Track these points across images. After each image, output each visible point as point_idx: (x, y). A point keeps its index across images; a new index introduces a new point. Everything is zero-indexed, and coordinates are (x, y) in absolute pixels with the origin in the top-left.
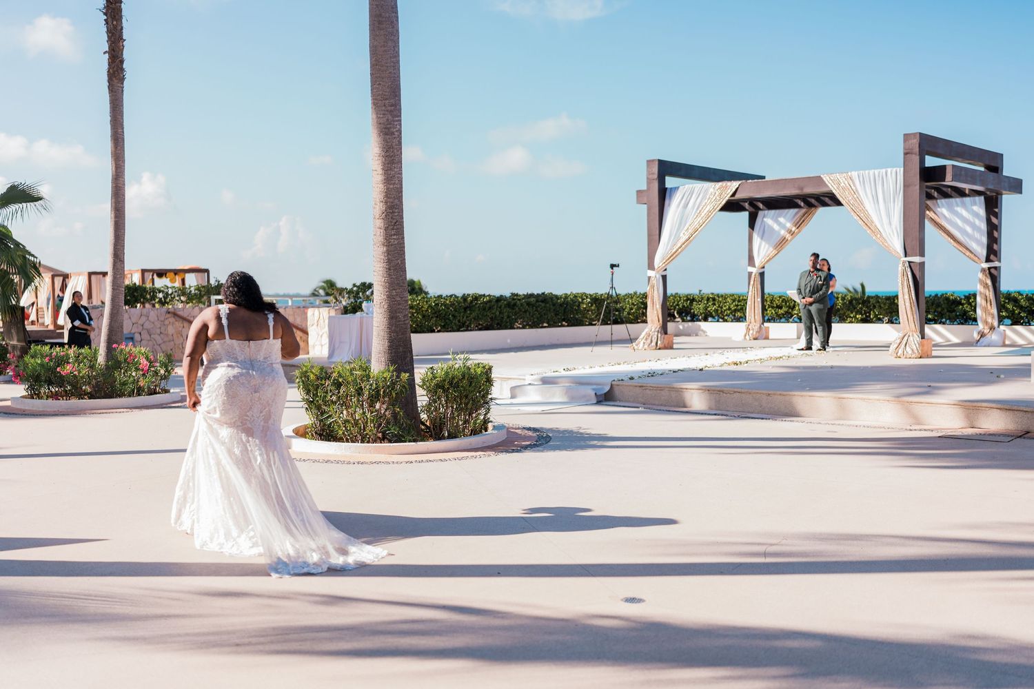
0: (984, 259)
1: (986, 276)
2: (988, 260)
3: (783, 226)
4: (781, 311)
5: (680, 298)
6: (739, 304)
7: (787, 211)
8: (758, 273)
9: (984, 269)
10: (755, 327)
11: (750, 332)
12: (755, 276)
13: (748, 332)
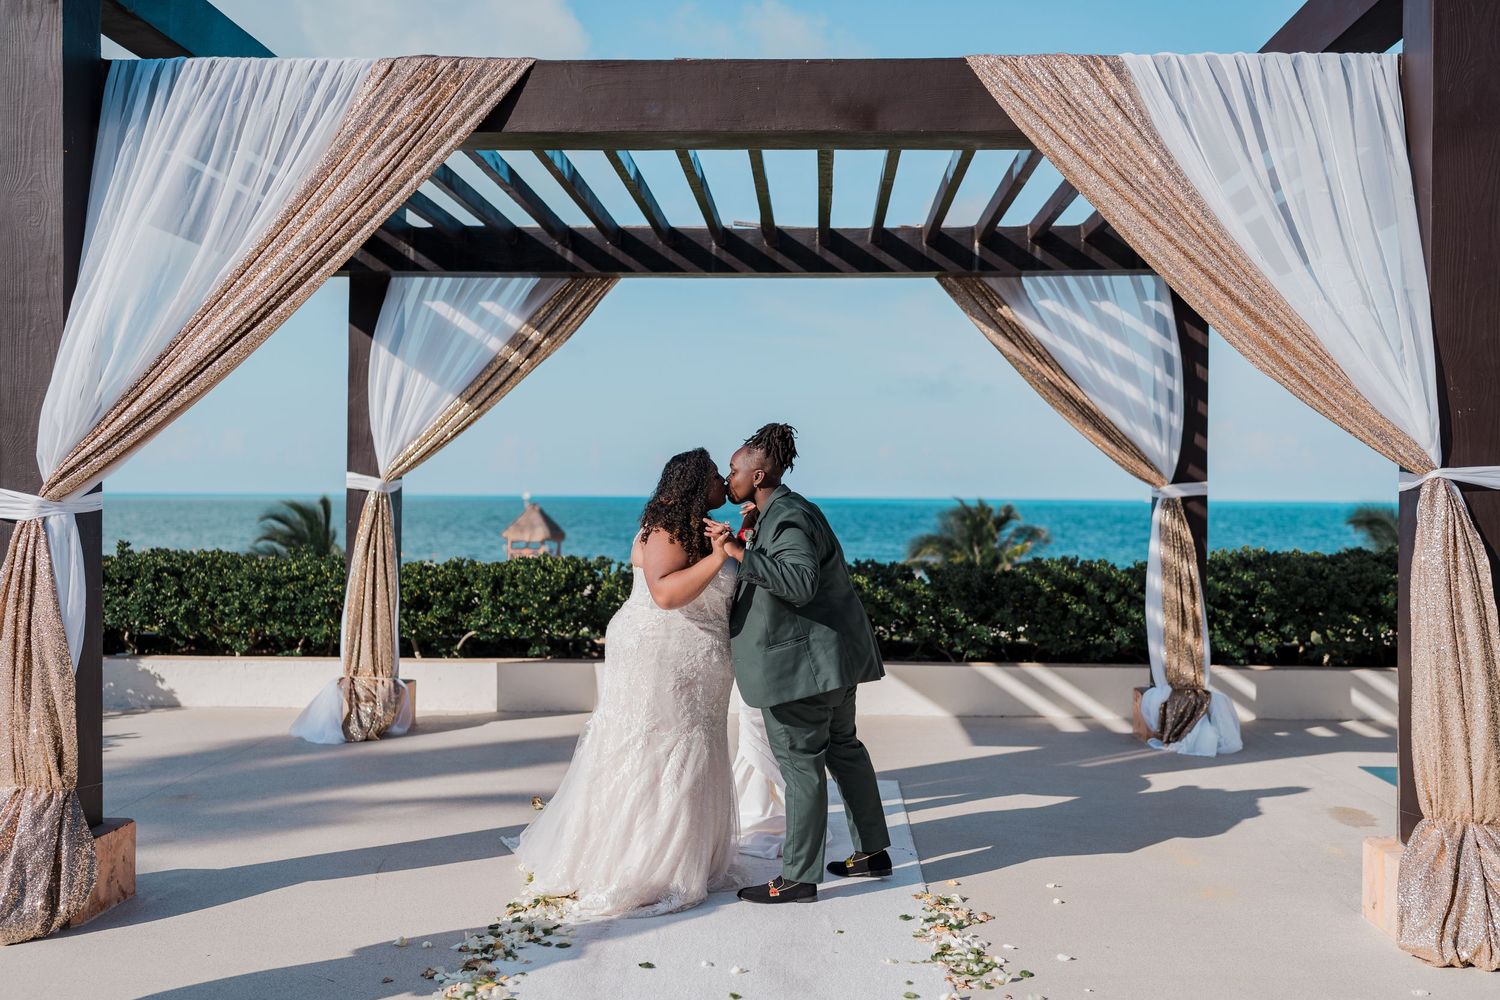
0: (1170, 473)
1: (1181, 520)
2: (1180, 477)
3: (496, 325)
4: (427, 619)
6: (280, 594)
7: (499, 280)
8: (387, 496)
9: (1173, 500)
10: (376, 689)
11: (362, 708)
12: (377, 506)
13: (354, 710)
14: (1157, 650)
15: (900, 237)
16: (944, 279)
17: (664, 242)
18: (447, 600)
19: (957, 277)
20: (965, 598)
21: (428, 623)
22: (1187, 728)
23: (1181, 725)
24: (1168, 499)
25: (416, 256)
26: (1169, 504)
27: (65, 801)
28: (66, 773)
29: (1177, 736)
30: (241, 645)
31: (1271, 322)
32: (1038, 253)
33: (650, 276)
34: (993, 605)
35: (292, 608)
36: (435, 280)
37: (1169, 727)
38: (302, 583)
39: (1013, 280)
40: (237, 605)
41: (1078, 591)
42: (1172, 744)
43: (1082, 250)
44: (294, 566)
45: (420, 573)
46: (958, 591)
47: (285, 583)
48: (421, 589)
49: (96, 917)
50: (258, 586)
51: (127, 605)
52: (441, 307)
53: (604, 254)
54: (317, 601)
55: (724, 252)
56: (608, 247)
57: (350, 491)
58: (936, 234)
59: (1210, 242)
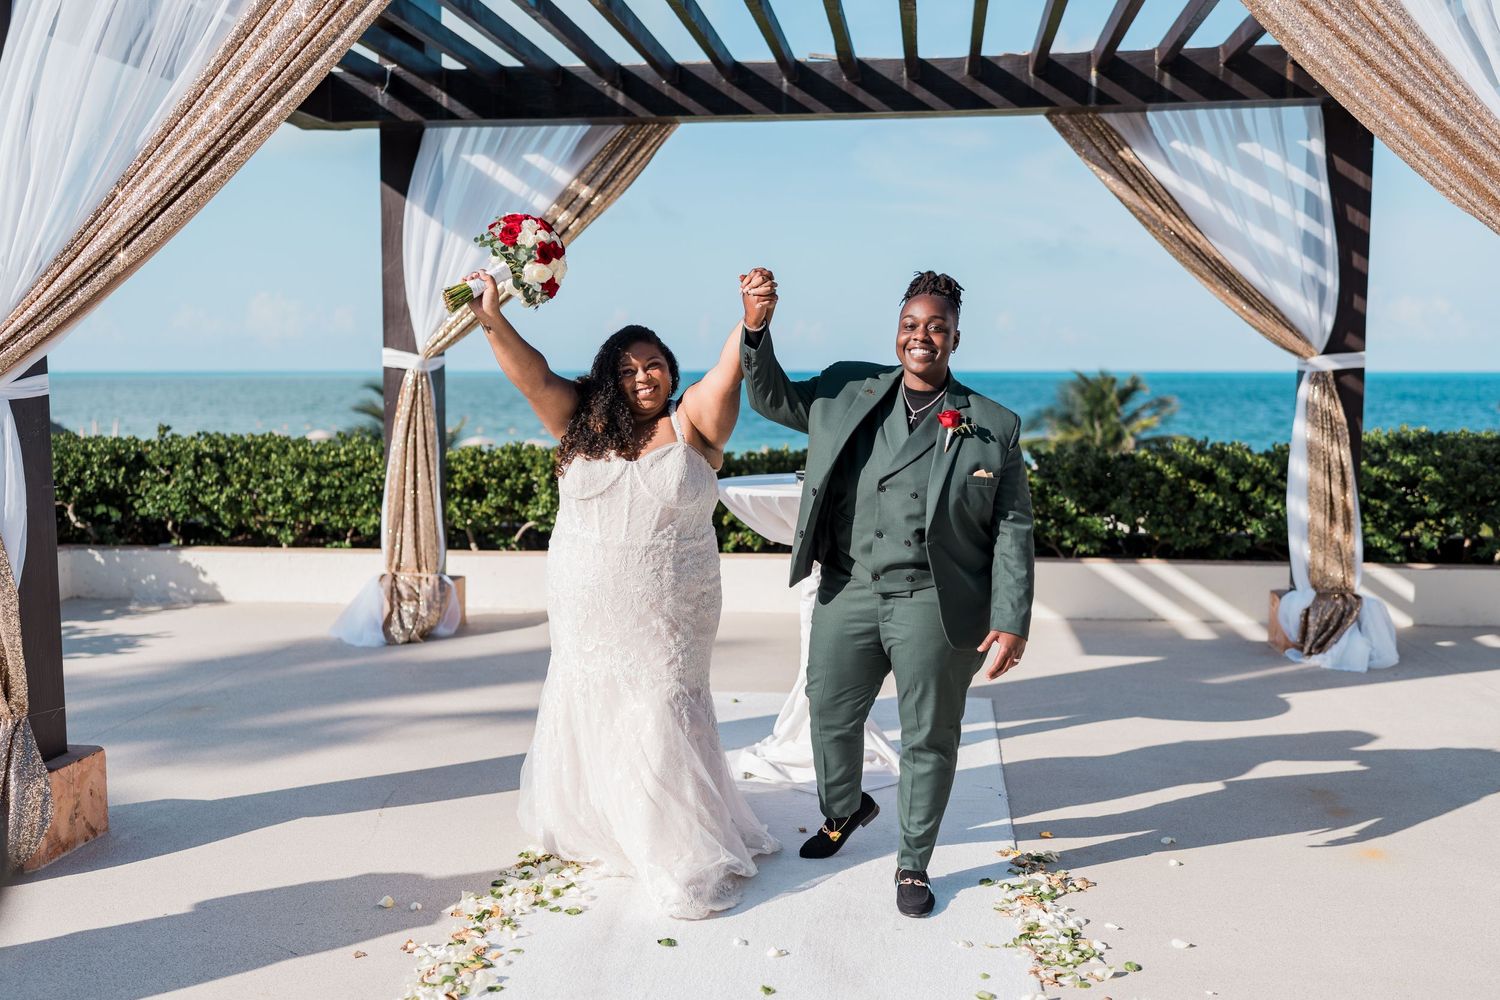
0: (1320, 341)
1: (1332, 396)
2: (1336, 344)
3: (541, 182)
4: (481, 508)
5: (88, 455)
6: (325, 481)
7: (544, 129)
8: (426, 375)
9: (1323, 374)
10: (420, 586)
11: (405, 608)
12: (416, 386)
13: (396, 609)
14: (1299, 547)
15: (1002, 66)
16: (1054, 116)
17: (727, 80)
18: (503, 489)
19: (1070, 113)
20: (1076, 486)
21: (483, 513)
22: (1333, 639)
23: (1325, 635)
24: (1318, 373)
25: (449, 103)
26: (1319, 378)
27: (15, 730)
28: (14, 699)
29: (1321, 647)
30: (286, 536)
31: (1473, 142)
32: (1167, 81)
33: (712, 120)
34: (1108, 494)
35: (338, 497)
36: (473, 130)
37: (1311, 636)
38: (349, 469)
39: (1137, 116)
40: (279, 492)
41: (1208, 477)
42: (1314, 656)
43: (1221, 78)
44: (342, 451)
45: (474, 459)
46: (1068, 478)
47: (332, 469)
48: (475, 476)
49: (57, 859)
50: (302, 472)
51: (167, 493)
52: (481, 162)
53: (659, 94)
54: (363, 489)
55: (797, 89)
56: (665, 87)
57: (387, 370)
58: (1045, 62)
59: (1393, 38)
